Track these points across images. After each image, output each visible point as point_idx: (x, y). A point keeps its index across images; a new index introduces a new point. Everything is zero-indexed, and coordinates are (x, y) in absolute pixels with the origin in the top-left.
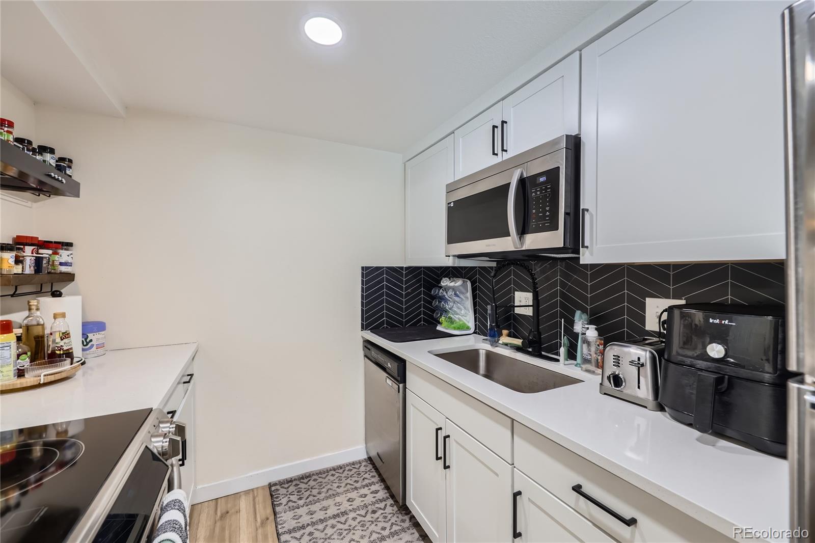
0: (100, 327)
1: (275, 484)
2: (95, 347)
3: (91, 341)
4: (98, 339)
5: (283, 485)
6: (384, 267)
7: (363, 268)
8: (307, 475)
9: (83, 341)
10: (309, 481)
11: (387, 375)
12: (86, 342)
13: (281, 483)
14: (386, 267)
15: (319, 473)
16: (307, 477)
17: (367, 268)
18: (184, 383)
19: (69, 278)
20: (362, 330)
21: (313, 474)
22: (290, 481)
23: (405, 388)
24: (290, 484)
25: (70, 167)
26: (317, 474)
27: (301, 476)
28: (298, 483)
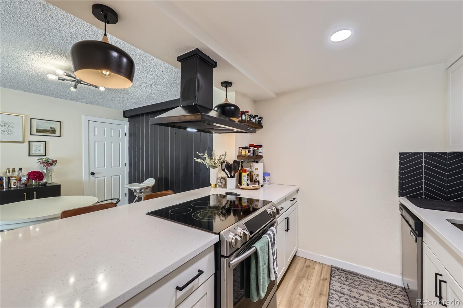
0: (268, 175)
1: (334, 268)
2: (266, 181)
3: (266, 179)
4: (267, 179)
5: (338, 270)
6: (423, 153)
7: (400, 154)
8: (354, 273)
9: (263, 179)
10: (355, 276)
11: (411, 230)
12: (264, 179)
13: (338, 269)
14: (424, 153)
15: (363, 276)
16: (354, 274)
17: (404, 154)
18: (291, 200)
19: (261, 157)
20: (399, 196)
21: (358, 275)
22: (343, 271)
23: (422, 241)
24: (343, 272)
25: (262, 120)
26: (361, 276)
27: (350, 272)
28: (348, 274)
